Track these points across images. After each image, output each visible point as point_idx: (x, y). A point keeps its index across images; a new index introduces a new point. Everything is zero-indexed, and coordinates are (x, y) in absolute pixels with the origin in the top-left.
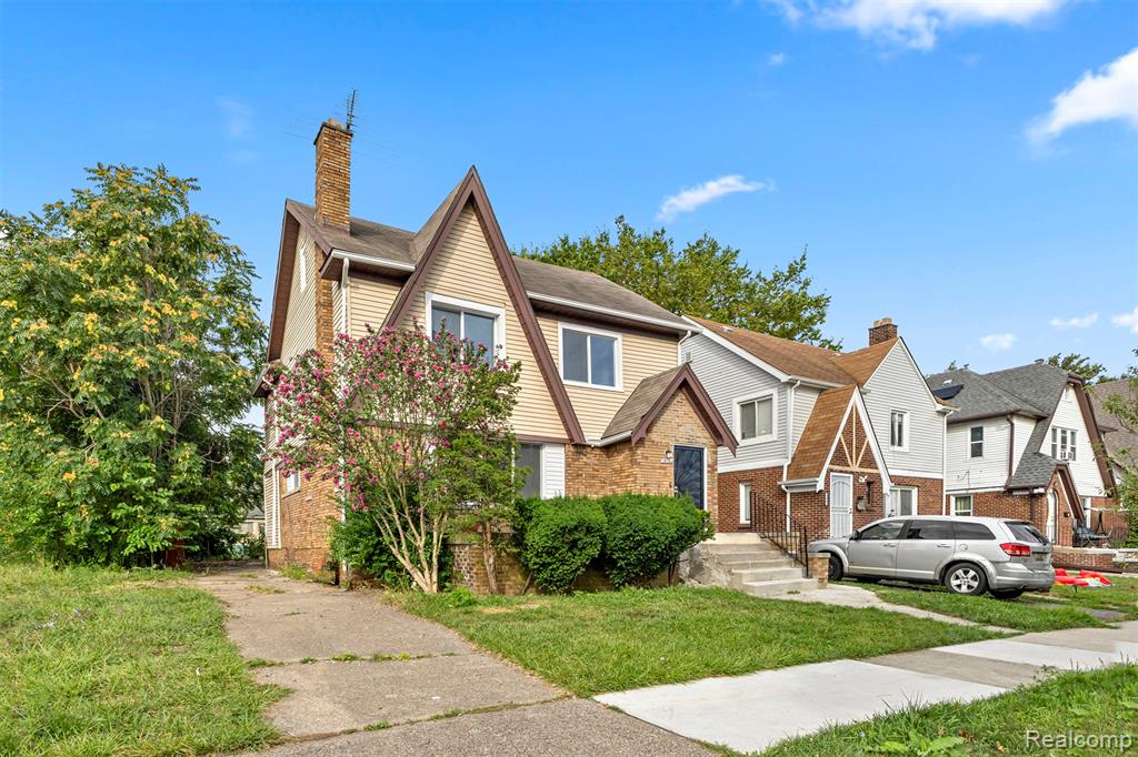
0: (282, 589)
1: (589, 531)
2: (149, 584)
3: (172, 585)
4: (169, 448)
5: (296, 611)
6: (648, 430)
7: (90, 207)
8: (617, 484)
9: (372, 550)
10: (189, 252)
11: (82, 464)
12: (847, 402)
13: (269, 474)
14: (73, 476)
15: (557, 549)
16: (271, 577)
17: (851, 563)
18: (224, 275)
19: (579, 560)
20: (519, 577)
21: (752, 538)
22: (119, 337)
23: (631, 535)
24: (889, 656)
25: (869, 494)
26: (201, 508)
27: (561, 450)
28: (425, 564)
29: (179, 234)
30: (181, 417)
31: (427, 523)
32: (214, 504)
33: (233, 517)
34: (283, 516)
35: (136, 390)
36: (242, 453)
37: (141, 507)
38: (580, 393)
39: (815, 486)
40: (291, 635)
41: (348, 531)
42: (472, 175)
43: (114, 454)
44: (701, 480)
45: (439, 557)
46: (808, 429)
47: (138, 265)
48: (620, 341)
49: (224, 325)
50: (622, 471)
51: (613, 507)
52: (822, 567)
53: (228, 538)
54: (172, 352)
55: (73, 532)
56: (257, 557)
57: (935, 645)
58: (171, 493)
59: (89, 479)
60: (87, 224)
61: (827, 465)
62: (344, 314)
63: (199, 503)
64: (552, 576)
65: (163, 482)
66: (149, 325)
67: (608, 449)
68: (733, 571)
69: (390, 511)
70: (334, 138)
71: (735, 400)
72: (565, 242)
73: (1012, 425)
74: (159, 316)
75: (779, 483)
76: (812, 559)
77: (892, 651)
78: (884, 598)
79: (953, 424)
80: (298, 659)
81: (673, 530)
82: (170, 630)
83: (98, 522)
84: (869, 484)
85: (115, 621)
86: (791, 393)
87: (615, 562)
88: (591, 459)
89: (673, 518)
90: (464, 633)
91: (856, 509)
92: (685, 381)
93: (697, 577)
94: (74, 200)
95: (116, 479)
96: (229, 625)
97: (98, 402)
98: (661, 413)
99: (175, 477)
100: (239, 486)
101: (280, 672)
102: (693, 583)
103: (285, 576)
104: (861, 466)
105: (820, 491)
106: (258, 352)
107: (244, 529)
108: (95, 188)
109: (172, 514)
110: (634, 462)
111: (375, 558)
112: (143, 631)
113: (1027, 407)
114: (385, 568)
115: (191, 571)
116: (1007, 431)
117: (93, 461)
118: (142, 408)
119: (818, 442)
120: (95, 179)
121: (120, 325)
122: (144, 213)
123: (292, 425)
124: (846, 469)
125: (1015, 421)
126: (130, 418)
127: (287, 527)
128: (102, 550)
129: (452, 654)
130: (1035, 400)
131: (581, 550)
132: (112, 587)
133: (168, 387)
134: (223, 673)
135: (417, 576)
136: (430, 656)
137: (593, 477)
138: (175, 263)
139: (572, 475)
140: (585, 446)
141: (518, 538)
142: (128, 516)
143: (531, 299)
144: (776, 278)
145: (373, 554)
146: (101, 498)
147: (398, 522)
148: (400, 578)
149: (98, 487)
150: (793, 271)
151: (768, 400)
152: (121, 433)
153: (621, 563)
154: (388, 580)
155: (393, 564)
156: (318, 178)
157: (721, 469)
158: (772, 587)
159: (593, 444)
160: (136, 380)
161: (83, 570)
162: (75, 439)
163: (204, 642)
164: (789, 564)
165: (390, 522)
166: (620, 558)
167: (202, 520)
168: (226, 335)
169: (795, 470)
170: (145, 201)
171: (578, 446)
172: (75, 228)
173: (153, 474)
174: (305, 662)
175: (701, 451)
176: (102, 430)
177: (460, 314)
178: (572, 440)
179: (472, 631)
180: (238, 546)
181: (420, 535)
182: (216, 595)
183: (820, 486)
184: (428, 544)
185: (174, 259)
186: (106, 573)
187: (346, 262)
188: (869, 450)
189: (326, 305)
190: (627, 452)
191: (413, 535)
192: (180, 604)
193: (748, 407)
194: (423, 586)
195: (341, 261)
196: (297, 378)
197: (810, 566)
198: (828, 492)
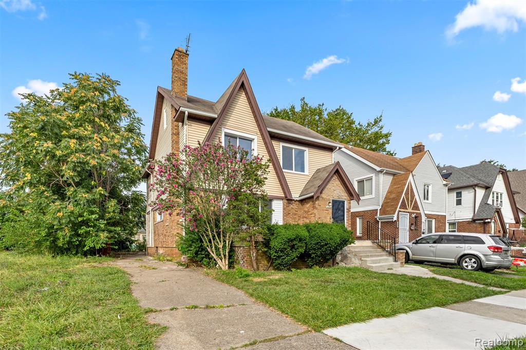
0: (155, 267)
1: (300, 240)
2: (95, 264)
3: (105, 265)
4: (105, 201)
5: (164, 280)
6: (321, 193)
7: (70, 91)
8: (306, 217)
9: (198, 249)
10: (115, 112)
11: (66, 208)
12: (407, 179)
13: (148, 213)
14: (61, 214)
15: (286, 249)
16: (149, 261)
17: (413, 255)
18: (129, 123)
19: (295, 254)
20: (266, 262)
21: (368, 243)
22: (83, 151)
23: (319, 242)
24: (455, 304)
25: (415, 222)
26: (118, 229)
27: (281, 202)
28: (222, 256)
29: (110, 104)
30: (110, 187)
31: (224, 236)
32: (124, 226)
33: (132, 232)
34: (155, 232)
35: (91, 175)
36: (137, 204)
37: (92, 228)
38: (291, 175)
39: (393, 219)
40: (163, 293)
41: (187, 240)
42: (243, 73)
43: (80, 204)
44: (344, 216)
45: (229, 252)
46: (388, 192)
47: (92, 118)
48: (307, 151)
49: (129, 146)
50: (309, 212)
51: (311, 229)
52: (402, 257)
53: (129, 241)
54: (107, 157)
55: (61, 240)
56: (142, 250)
57: (474, 299)
58: (105, 222)
59: (69, 216)
60: (69, 99)
61: (398, 209)
62: (185, 138)
63: (117, 226)
64: (282, 262)
65: (102, 217)
66: (96, 146)
67: (302, 201)
68: (362, 259)
69: (207, 230)
70: (180, 56)
71: (355, 179)
72: (276, 110)
73: (475, 190)
74: (101, 142)
75: (375, 217)
76: (397, 253)
77: (456, 302)
78: (433, 272)
79: (450, 190)
80: (168, 308)
81: (338, 240)
82: (105, 291)
83: (73, 235)
84: (416, 217)
85: (78, 287)
86: (381, 176)
87: (310, 255)
88: (294, 206)
89: (338, 234)
90: (247, 292)
91: (411, 229)
92: (337, 170)
93: (345, 261)
94: (64, 88)
95: (81, 216)
96: (133, 287)
97: (74, 180)
98: (326, 185)
99: (107, 215)
100: (135, 218)
101: (160, 315)
102: (342, 264)
103: (155, 260)
104: (412, 209)
105: (395, 221)
106: (144, 158)
107: (136, 237)
108: (73, 83)
109: (106, 232)
110: (314, 208)
111: (199, 253)
112: (91, 292)
113: (481, 182)
114: (204, 257)
115: (114, 257)
116: (473, 194)
117: (71, 207)
118: (93, 183)
119: (393, 198)
120: (73, 79)
121: (83, 145)
122: (95, 94)
123: (163, 189)
124: (406, 210)
125: (477, 189)
126: (87, 188)
127: (156, 237)
128: (74, 248)
129: (243, 305)
130: (485, 179)
131: (296, 249)
132: (78, 266)
133: (104, 174)
134: (131, 317)
135: (219, 262)
136: (233, 306)
137: (295, 214)
138: (108, 117)
139: (286, 214)
140: (292, 200)
141: (267, 244)
142: (86, 232)
143: (269, 131)
144: (369, 125)
145: (198, 251)
146: (74, 224)
147: (211, 236)
148: (211, 263)
149: (73, 219)
150: (376, 122)
151: (371, 179)
152: (83, 195)
153: (313, 255)
154: (205, 263)
155: (208, 256)
156: (173, 75)
157: (352, 210)
158: (381, 266)
159: (295, 199)
160: (91, 170)
161: (65, 257)
162: (63, 197)
163: (121, 298)
164: (387, 255)
165: (207, 236)
166: (313, 253)
167: (118, 234)
168: (129, 150)
169: (384, 211)
170: (96, 89)
171: (289, 200)
172: (64, 101)
173: (98, 213)
174: (172, 309)
175: (343, 202)
176: (74, 193)
177: (236, 138)
178: (286, 197)
179: (250, 291)
180: (134, 245)
181: (220, 242)
182: (126, 270)
183: (395, 219)
184: (224, 247)
185: (108, 115)
186: (76, 259)
187: (187, 113)
188: (416, 202)
189: (176, 134)
190: (311, 203)
191: (217, 242)
192: (109, 276)
193: (361, 182)
194: (221, 266)
195: (184, 113)
196: (165, 166)
197: (396, 257)
198: (398, 221)
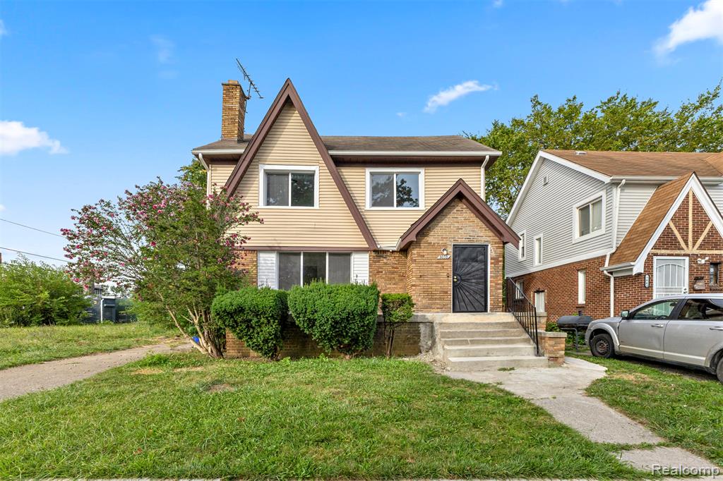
12: (679, 189)
27: (365, 256)
38: (388, 215)
39: (631, 270)
42: (288, 84)
44: (485, 270)
48: (424, 173)
52: (553, 347)
61: (648, 249)
67: (404, 250)
68: (445, 346)
71: (575, 206)
75: (601, 269)
76: (544, 339)
84: (714, 264)
86: (617, 192)
88: (390, 260)
91: (693, 290)
92: (460, 193)
93: (433, 349)
104: (700, 248)
105: (639, 275)
119: (644, 230)
124: (678, 252)
137: (393, 273)
139: (374, 272)
140: (384, 251)
143: (331, 156)
151: (599, 201)
158: (478, 363)
159: (391, 249)
169: (616, 257)
171: (378, 252)
175: (485, 247)
177: (288, 175)
178: (372, 248)
183: (638, 270)
187: (200, 155)
193: (584, 210)
197: (542, 345)
198: (651, 274)
